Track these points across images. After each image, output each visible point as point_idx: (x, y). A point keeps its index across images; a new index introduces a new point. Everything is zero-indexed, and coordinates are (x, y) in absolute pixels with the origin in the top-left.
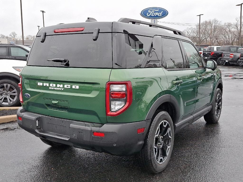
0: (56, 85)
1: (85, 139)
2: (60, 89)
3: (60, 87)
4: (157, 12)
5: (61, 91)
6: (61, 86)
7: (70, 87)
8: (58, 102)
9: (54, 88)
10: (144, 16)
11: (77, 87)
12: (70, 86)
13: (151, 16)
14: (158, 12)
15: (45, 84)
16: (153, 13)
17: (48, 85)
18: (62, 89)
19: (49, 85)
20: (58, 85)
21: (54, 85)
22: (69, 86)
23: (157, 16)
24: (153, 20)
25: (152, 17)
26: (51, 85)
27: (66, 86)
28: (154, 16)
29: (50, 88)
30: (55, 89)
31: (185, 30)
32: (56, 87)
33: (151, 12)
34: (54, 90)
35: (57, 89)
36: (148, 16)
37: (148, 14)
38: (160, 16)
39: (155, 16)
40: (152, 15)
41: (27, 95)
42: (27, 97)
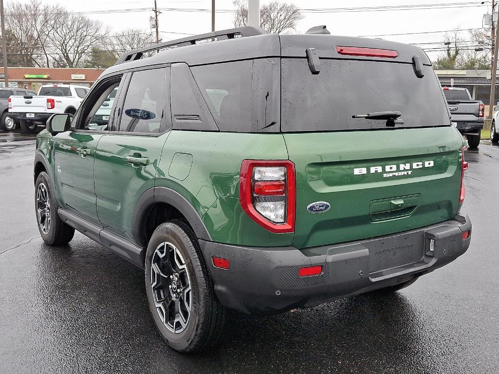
0: (398, 167)
2: (406, 173)
3: (405, 170)
5: (407, 176)
6: (408, 166)
7: (421, 166)
8: (402, 200)
9: (394, 174)
12: (421, 163)
15: (373, 170)
17: (380, 169)
18: (410, 173)
19: (384, 169)
20: (402, 167)
21: (394, 168)
22: (419, 163)
26: (388, 168)
27: (415, 166)
29: (385, 175)
30: (396, 174)
32: (398, 170)
34: (394, 178)
35: (400, 174)
41: (320, 206)
42: (321, 210)
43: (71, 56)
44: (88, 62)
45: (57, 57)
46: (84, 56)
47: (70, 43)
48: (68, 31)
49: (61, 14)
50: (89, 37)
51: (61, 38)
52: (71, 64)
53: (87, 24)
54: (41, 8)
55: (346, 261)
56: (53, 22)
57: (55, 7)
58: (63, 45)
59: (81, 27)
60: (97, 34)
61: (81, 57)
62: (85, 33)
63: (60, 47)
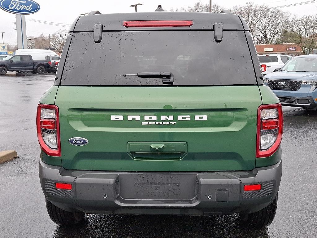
0: (159, 118)
1: (231, 199)
2: (168, 123)
3: (167, 121)
4: (24, 4)
5: (170, 126)
6: (171, 118)
7: (189, 119)
8: (163, 145)
9: (154, 123)
10: (4, 9)
11: (205, 118)
12: (189, 116)
13: (14, 9)
14: (26, 5)
16: (18, 6)
17: (138, 118)
18: (173, 123)
19: (142, 118)
20: (163, 118)
21: (155, 118)
22: (186, 116)
23: (24, 10)
24: (19, 16)
25: (16, 10)
26: (147, 118)
27: (180, 118)
28: (20, 11)
30: (157, 123)
31: (57, 32)
33: (15, 3)
34: (154, 126)
35: (161, 123)
36: (10, 9)
37: (11, 7)
38: (28, 11)
39: (22, 9)
40: (17, 8)
41: (78, 141)
42: (79, 144)
43: (268, 36)
44: (279, 40)
45: (260, 38)
46: (277, 36)
47: (269, 28)
48: (268, 21)
49: (265, 10)
50: (281, 24)
51: (263, 26)
52: (268, 42)
53: (281, 15)
54: (253, 8)
55: (90, 185)
56: (259, 16)
57: (261, 7)
58: (264, 29)
59: (277, 17)
60: (287, 21)
61: (275, 37)
62: (279, 21)
63: (262, 32)
